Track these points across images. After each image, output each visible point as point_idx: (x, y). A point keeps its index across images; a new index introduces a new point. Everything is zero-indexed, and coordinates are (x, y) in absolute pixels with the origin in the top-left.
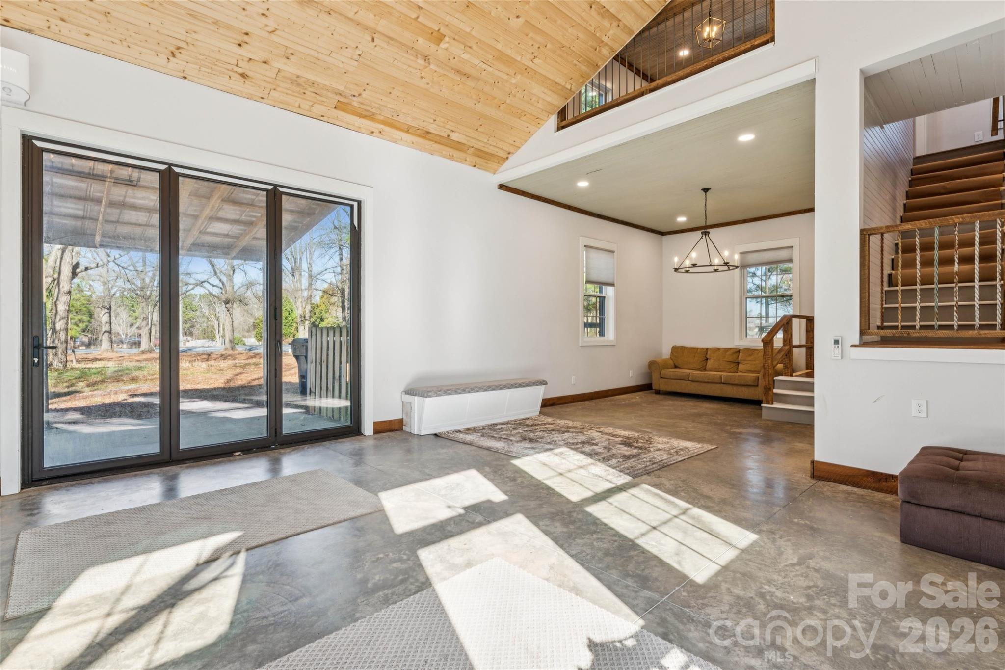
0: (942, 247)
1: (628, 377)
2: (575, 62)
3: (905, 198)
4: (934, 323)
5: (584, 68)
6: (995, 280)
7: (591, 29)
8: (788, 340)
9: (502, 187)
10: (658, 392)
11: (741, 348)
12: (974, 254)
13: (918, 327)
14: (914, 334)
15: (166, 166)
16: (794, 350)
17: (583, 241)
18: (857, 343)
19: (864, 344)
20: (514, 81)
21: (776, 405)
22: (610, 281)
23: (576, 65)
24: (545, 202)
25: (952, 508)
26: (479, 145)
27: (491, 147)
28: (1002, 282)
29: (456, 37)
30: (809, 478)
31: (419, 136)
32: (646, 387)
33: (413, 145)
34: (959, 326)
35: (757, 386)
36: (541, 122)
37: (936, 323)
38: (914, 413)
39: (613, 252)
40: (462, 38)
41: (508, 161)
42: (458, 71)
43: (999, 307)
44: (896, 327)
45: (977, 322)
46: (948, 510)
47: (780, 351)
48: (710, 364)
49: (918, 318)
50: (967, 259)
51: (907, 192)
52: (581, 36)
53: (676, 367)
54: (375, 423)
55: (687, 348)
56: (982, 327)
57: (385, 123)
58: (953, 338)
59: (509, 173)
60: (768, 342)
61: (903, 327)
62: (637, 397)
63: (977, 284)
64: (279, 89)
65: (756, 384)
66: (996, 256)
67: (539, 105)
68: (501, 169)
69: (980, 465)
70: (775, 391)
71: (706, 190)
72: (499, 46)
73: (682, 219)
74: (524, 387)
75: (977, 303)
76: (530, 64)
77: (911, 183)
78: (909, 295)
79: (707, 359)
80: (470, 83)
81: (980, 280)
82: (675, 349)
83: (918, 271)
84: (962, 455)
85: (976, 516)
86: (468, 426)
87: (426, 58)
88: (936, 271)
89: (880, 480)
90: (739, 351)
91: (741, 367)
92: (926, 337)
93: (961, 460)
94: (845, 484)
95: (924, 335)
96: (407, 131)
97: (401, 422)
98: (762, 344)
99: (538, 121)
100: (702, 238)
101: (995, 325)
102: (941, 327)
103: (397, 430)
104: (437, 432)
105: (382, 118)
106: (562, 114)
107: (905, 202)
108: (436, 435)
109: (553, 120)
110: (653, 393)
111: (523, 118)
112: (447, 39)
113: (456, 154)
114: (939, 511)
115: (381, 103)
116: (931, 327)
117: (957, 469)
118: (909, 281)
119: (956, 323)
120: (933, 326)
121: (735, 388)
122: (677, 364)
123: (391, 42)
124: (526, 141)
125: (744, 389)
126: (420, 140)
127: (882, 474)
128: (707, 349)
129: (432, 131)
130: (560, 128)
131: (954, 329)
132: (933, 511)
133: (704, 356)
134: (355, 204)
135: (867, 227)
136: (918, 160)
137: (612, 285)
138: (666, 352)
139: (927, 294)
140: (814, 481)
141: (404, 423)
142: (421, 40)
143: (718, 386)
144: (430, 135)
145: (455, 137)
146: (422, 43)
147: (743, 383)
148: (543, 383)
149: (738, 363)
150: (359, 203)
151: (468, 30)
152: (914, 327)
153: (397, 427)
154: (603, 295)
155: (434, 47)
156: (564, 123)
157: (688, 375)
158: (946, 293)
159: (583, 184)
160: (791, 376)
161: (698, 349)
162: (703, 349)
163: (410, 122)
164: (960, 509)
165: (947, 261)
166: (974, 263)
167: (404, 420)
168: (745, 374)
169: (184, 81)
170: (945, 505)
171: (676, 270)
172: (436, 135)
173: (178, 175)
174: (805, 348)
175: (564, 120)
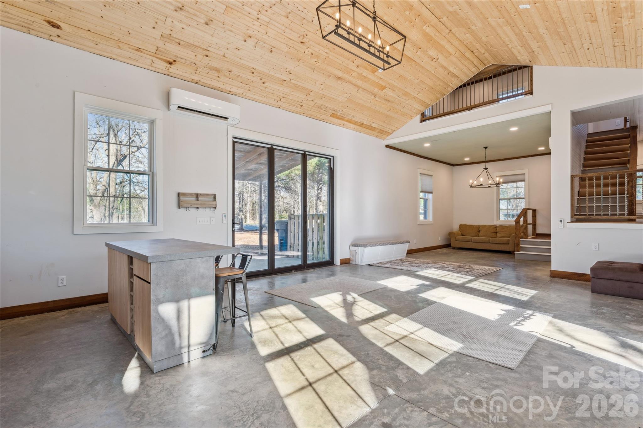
0: (604, 179)
1: (438, 241)
2: (436, 94)
3: (584, 154)
4: (601, 213)
5: (439, 96)
6: (625, 194)
7: (446, 82)
8: (525, 221)
9: (387, 146)
10: (454, 248)
11: (498, 225)
12: (617, 183)
13: (594, 215)
14: (593, 217)
15: (271, 146)
16: (528, 225)
17: (419, 171)
18: (570, 221)
19: (572, 222)
20: (407, 102)
21: (521, 252)
22: (430, 191)
23: (435, 95)
24: (404, 152)
25: (610, 278)
26: (381, 128)
27: (387, 129)
28: (628, 195)
29: (391, 88)
30: (549, 278)
31: (358, 125)
32: (448, 246)
33: (354, 130)
34: (611, 214)
35: (509, 244)
36: (412, 118)
37: (602, 213)
38: (593, 248)
39: (432, 176)
40: (393, 88)
41: (392, 134)
42: (386, 100)
43: (626, 207)
44: (586, 215)
45: (618, 213)
46: (608, 279)
47: (522, 226)
48: (481, 234)
49: (595, 211)
50: (614, 185)
51: (585, 151)
52: (441, 84)
53: (462, 235)
54: (340, 259)
55: (468, 225)
56: (620, 215)
57: (347, 121)
58: (608, 219)
59: (392, 141)
60: (517, 221)
61: (589, 215)
62: (445, 250)
63: (618, 196)
64: (312, 110)
65: (508, 243)
66: (625, 183)
67: (414, 111)
68: (388, 138)
69: (619, 265)
70: (521, 246)
71: (486, 148)
72: (406, 90)
73: (467, 159)
74: (401, 243)
75: (618, 204)
76: (417, 96)
77: (587, 147)
78: (591, 201)
79: (479, 231)
80: (389, 104)
81: (619, 195)
82: (461, 226)
83: (595, 190)
84: (613, 263)
85: (618, 280)
86: (381, 261)
87: (375, 96)
88: (602, 189)
89: (580, 276)
90: (497, 227)
91: (498, 235)
92: (598, 219)
93: (613, 264)
94: (565, 279)
95: (597, 218)
96: (355, 124)
97: (349, 259)
98: (514, 223)
99: (411, 117)
100: (484, 171)
101: (625, 214)
102: (604, 215)
103: (348, 263)
104: (369, 264)
105: (346, 119)
106: (423, 115)
107: (584, 156)
108: (369, 265)
109: (419, 117)
110: (451, 249)
111: (406, 117)
112: (387, 89)
113: (370, 132)
114: (605, 280)
115: (349, 113)
116: (600, 215)
117: (611, 266)
118: (591, 194)
119: (610, 213)
120: (601, 214)
121: (497, 245)
122: (463, 234)
123: (364, 91)
124: (403, 126)
125: (501, 245)
126: (358, 127)
127: (580, 273)
128: (479, 226)
129: (365, 123)
130: (422, 121)
131: (609, 216)
132: (603, 280)
133: (478, 229)
134: (332, 158)
135: (574, 174)
136: (590, 135)
137: (432, 193)
138: (456, 228)
139: (598, 200)
140: (552, 278)
141: (351, 260)
142: (376, 89)
143: (488, 244)
144: (363, 125)
145: (373, 125)
146: (376, 91)
147: (501, 243)
148: (409, 242)
149: (497, 233)
150: (333, 157)
151: (396, 85)
152: (593, 215)
153: (348, 262)
154: (426, 198)
155: (380, 91)
156: (424, 119)
157: (471, 239)
158: (606, 200)
159: (427, 145)
160: (527, 238)
161: (474, 226)
162: (477, 226)
163: (358, 120)
164: (612, 278)
165: (606, 185)
166: (617, 187)
167: (351, 258)
168: (500, 237)
169: (279, 109)
170: (607, 278)
171: (471, 186)
172: (366, 125)
173: (274, 149)
174: (531, 225)
175: (424, 118)
